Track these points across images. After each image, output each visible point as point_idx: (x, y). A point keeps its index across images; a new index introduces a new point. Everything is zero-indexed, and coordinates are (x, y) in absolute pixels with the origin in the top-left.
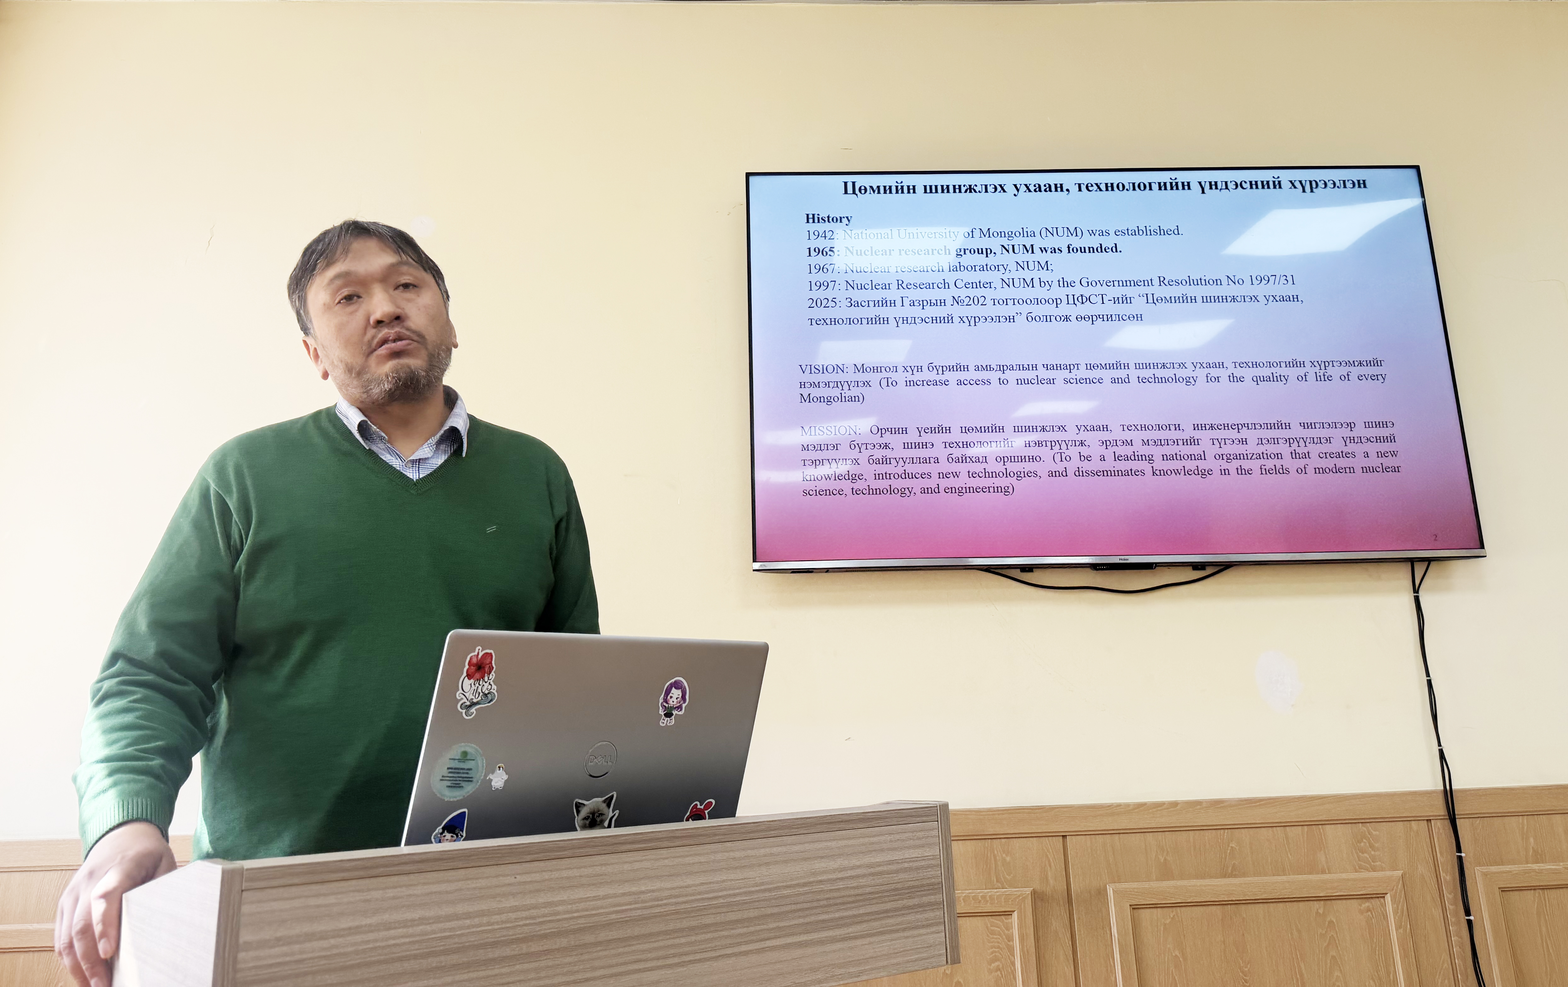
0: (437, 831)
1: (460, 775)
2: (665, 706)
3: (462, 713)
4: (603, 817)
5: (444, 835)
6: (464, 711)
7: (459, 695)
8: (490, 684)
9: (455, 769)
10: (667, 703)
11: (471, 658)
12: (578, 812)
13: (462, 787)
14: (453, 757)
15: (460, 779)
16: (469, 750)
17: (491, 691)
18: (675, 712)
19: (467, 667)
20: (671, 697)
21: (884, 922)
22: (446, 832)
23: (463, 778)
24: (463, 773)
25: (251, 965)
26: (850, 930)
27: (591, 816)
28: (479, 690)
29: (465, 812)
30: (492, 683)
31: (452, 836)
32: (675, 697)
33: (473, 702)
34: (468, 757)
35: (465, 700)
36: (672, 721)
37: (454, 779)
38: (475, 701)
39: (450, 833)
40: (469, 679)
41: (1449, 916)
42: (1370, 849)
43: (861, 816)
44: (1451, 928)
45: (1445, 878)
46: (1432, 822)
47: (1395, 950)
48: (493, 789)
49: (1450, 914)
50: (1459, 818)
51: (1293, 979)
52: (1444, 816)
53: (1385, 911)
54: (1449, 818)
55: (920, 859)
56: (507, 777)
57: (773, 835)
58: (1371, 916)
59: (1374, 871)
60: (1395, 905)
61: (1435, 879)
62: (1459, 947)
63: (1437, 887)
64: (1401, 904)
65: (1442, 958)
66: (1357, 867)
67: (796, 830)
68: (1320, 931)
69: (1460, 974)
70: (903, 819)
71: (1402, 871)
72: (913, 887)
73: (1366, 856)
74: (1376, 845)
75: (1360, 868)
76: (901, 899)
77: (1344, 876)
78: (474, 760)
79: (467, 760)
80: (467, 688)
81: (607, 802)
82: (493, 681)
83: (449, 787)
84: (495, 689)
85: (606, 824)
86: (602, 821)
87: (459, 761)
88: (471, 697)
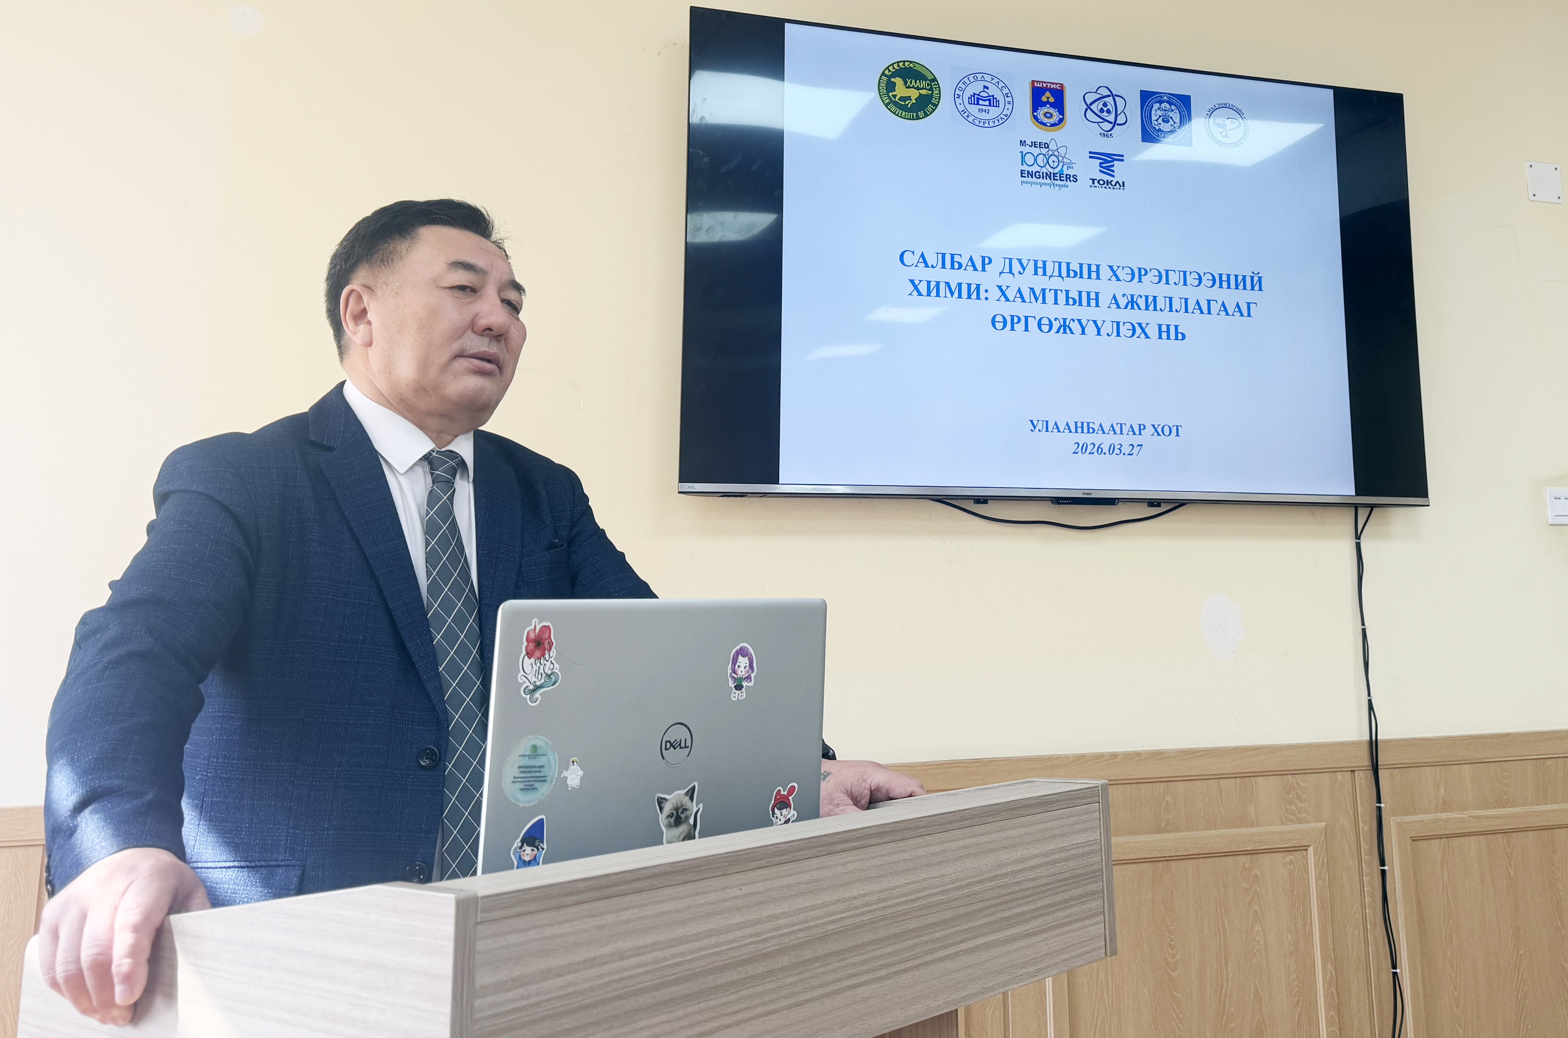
0: (515, 845)
1: (533, 775)
2: (734, 678)
3: (526, 698)
4: (688, 813)
5: (523, 849)
6: (528, 697)
7: (520, 678)
8: (551, 663)
9: (527, 767)
10: (735, 673)
11: (528, 633)
12: (661, 809)
13: (537, 789)
14: (522, 753)
15: (534, 779)
16: (539, 743)
17: (553, 671)
18: (745, 684)
19: (525, 643)
20: (739, 667)
21: (1055, 915)
22: (525, 845)
23: (536, 777)
24: (536, 772)
25: (489, 1013)
26: (1029, 926)
27: (675, 813)
28: (541, 671)
29: (542, 820)
30: (553, 661)
31: (533, 850)
32: (743, 665)
33: (536, 686)
34: (539, 752)
35: (528, 683)
36: (742, 695)
37: (527, 779)
38: (538, 683)
39: (529, 846)
40: (529, 658)
41: (1364, 867)
42: (1297, 801)
43: (1039, 800)
44: (1364, 878)
45: (1363, 829)
46: (1356, 772)
47: (1313, 901)
48: (570, 789)
49: (1365, 865)
50: (1381, 769)
51: (1216, 935)
52: (1368, 766)
53: (1307, 863)
54: (1373, 770)
55: (1085, 844)
56: (583, 772)
57: (966, 825)
58: (1293, 869)
59: (1300, 823)
60: (1317, 858)
61: (1354, 830)
62: (1371, 897)
63: (1355, 837)
64: (1322, 856)
65: (1355, 908)
66: (1284, 820)
67: (985, 819)
68: (1245, 885)
69: (1369, 923)
70: (1071, 802)
71: (1325, 823)
72: (1080, 875)
73: (1293, 807)
74: (1304, 797)
75: (1286, 820)
76: (1070, 890)
77: (1272, 829)
78: (545, 755)
79: (538, 755)
80: (528, 669)
81: (689, 794)
82: (555, 659)
83: (522, 789)
84: (558, 668)
85: (691, 821)
86: (687, 818)
87: (530, 757)
88: (534, 679)
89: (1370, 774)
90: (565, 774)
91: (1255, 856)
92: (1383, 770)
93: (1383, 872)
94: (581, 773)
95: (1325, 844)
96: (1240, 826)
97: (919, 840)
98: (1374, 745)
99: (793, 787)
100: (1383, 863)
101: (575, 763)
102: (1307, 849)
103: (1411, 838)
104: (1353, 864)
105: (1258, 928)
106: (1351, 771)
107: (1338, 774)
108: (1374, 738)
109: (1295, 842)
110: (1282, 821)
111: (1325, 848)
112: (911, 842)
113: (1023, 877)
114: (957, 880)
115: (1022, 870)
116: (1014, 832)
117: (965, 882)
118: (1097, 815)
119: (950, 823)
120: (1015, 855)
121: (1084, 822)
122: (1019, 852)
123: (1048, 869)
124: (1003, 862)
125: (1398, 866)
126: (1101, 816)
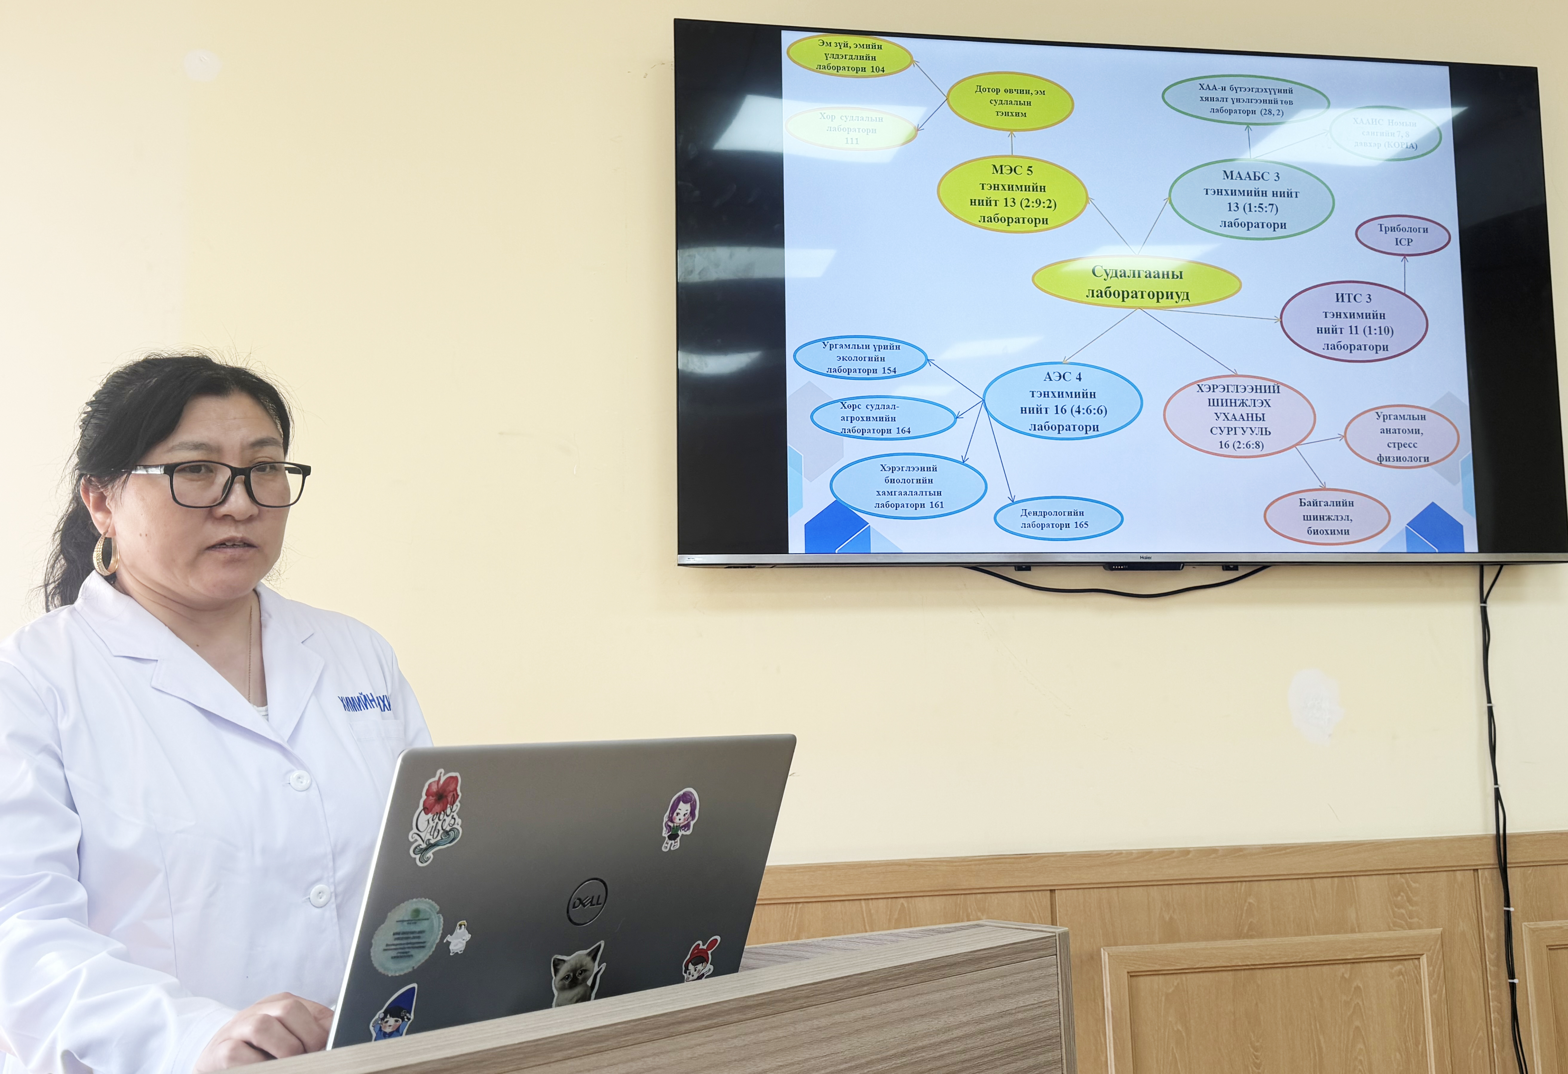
0: (377, 1017)
1: (409, 941)
2: (670, 826)
3: (415, 859)
4: (587, 973)
5: (386, 1020)
6: (418, 857)
7: (412, 836)
8: (453, 818)
9: (404, 933)
10: (672, 821)
11: (430, 786)
12: (556, 971)
13: (412, 956)
14: (401, 919)
15: (409, 946)
16: (421, 907)
17: (454, 826)
18: (680, 833)
19: (424, 797)
20: (678, 814)
22: (388, 1016)
23: (414, 943)
24: (414, 938)
27: (572, 974)
28: (439, 827)
29: (414, 988)
30: (456, 816)
31: (396, 1021)
32: (682, 813)
33: (430, 844)
34: (421, 917)
35: (420, 842)
36: (676, 845)
37: (402, 946)
38: (432, 841)
39: (393, 1017)
40: (426, 813)
41: (1489, 978)
42: (1408, 904)
43: (969, 957)
44: (1490, 991)
45: (1488, 936)
46: (1480, 871)
47: (1427, 1018)
48: (451, 954)
49: (1490, 977)
50: (1510, 867)
51: (1310, 1053)
52: (1493, 865)
53: (1419, 974)
54: (1500, 868)
55: (1036, 1006)
56: (470, 935)
57: (865, 992)
58: (1403, 980)
59: (1410, 928)
60: (1431, 968)
61: (1477, 936)
62: (1498, 1013)
63: (1478, 945)
64: (1437, 966)
65: (1478, 1026)
66: (1391, 925)
67: (893, 982)
68: (1344, 998)
69: (1496, 1043)
70: (1016, 956)
71: (1441, 929)
72: (1028, 1044)
73: (1403, 911)
74: (1415, 899)
75: (1394, 926)
76: (1015, 1061)
77: (1376, 935)
78: (428, 919)
79: (419, 920)
80: (422, 825)
81: (593, 954)
82: (457, 814)
83: (394, 958)
84: (460, 823)
85: (589, 983)
86: (585, 979)
87: (409, 922)
88: (429, 837)
89: (1497, 873)
90: (449, 938)
91: (1356, 965)
92: (1513, 869)
93: (1513, 986)
94: (468, 937)
95: (1441, 953)
96: (1337, 932)
97: (799, 1013)
98: (1501, 841)
99: (716, 940)
100: (1512, 975)
101: (463, 926)
102: (1419, 958)
103: (1547, 946)
104: (1476, 975)
105: (1360, 1046)
106: (1474, 870)
107: (1458, 873)
108: (1501, 832)
109: (1404, 950)
110: (1389, 926)
111: (1441, 957)
112: (788, 1015)
113: (947, 1049)
114: (853, 1059)
115: (947, 1042)
116: (936, 996)
117: (863, 1061)
118: (1053, 970)
119: (843, 990)
120: (936, 1024)
121: (1035, 980)
122: (942, 1020)
123: (983, 1039)
124: (918, 1033)
125: (1532, 978)
126: (1059, 972)
